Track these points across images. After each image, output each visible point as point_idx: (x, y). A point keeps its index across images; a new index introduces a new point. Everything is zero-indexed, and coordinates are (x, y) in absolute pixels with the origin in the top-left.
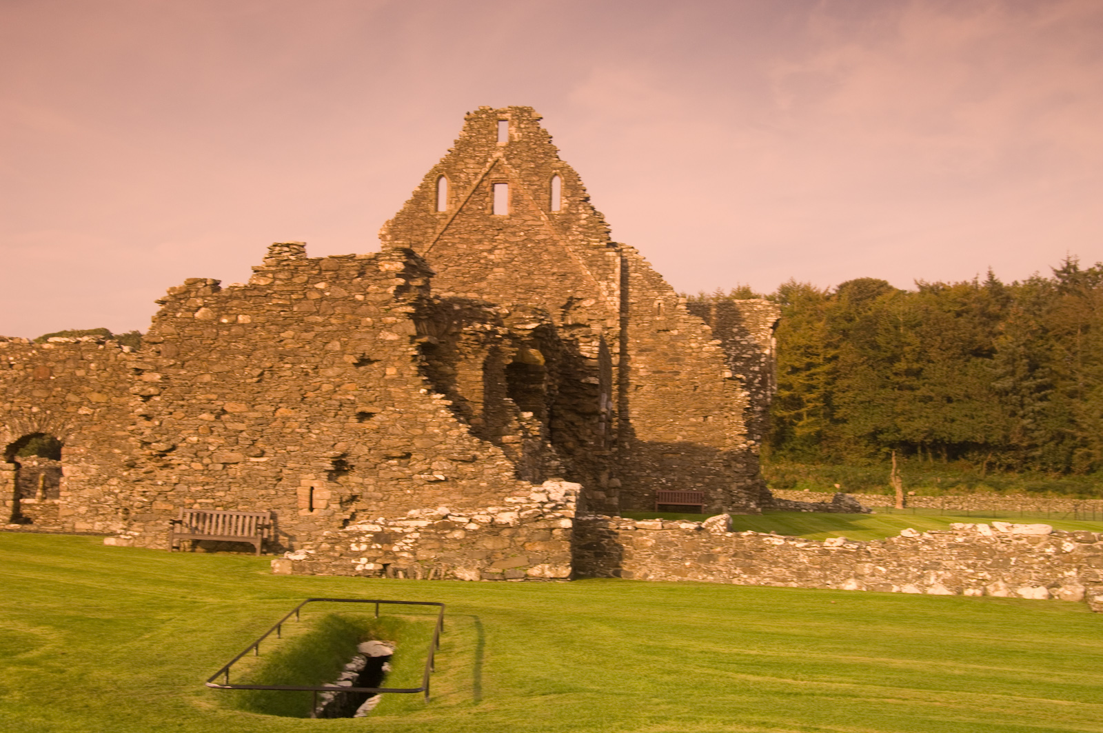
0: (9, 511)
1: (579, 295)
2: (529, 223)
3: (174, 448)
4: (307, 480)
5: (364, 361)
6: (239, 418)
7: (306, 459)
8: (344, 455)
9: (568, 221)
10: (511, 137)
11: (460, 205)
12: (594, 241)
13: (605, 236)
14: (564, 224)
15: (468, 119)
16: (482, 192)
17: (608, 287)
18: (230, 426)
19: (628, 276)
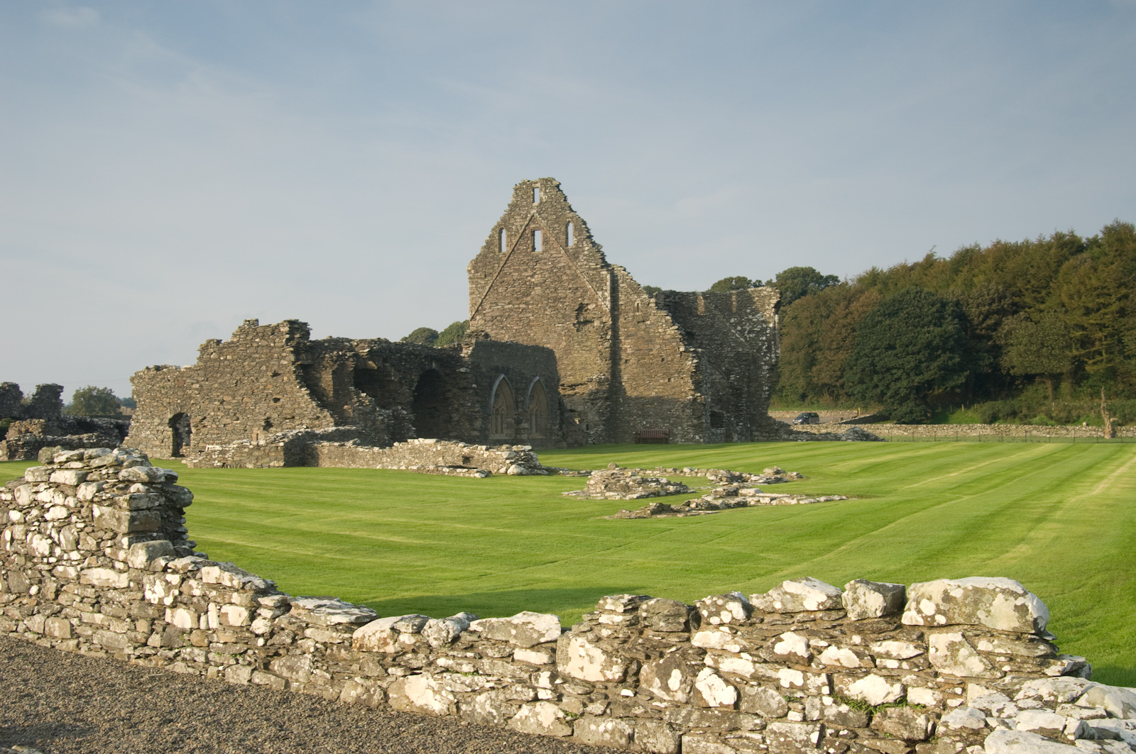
0: (171, 451)
1: (586, 302)
2: (554, 256)
3: (205, 418)
4: (256, 430)
5: (275, 375)
6: (229, 403)
7: (255, 421)
8: (268, 418)
9: (578, 253)
10: (541, 199)
11: (513, 247)
12: (593, 265)
13: (600, 261)
14: (575, 256)
15: (516, 190)
16: (527, 235)
17: (603, 295)
18: (226, 407)
19: (618, 286)
